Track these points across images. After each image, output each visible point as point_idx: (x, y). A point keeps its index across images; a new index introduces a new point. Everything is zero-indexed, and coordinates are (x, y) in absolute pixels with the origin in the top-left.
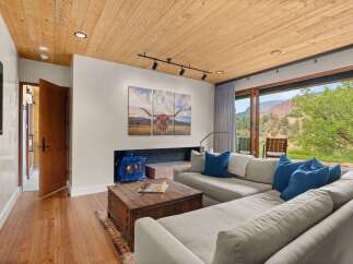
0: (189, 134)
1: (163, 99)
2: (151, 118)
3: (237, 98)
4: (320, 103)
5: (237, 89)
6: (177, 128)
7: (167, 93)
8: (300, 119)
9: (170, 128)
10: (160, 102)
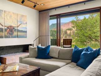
0: (26, 37)
1: (11, 17)
2: (3, 28)
3: (51, 19)
4: (83, 24)
5: (50, 15)
6: (19, 34)
7: (13, 13)
8: (72, 31)
9: (15, 34)
10: (8, 18)
